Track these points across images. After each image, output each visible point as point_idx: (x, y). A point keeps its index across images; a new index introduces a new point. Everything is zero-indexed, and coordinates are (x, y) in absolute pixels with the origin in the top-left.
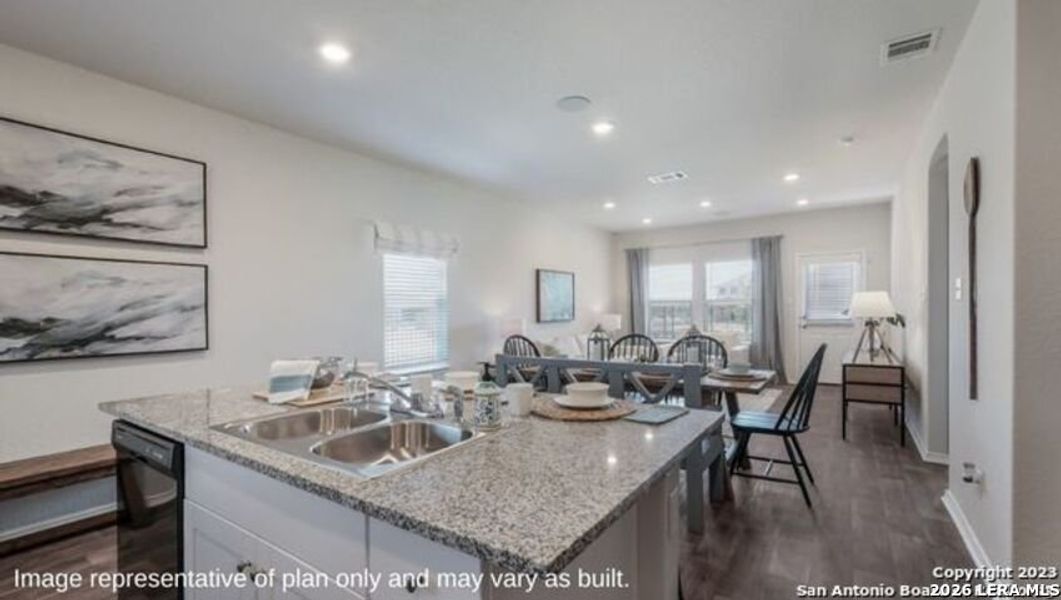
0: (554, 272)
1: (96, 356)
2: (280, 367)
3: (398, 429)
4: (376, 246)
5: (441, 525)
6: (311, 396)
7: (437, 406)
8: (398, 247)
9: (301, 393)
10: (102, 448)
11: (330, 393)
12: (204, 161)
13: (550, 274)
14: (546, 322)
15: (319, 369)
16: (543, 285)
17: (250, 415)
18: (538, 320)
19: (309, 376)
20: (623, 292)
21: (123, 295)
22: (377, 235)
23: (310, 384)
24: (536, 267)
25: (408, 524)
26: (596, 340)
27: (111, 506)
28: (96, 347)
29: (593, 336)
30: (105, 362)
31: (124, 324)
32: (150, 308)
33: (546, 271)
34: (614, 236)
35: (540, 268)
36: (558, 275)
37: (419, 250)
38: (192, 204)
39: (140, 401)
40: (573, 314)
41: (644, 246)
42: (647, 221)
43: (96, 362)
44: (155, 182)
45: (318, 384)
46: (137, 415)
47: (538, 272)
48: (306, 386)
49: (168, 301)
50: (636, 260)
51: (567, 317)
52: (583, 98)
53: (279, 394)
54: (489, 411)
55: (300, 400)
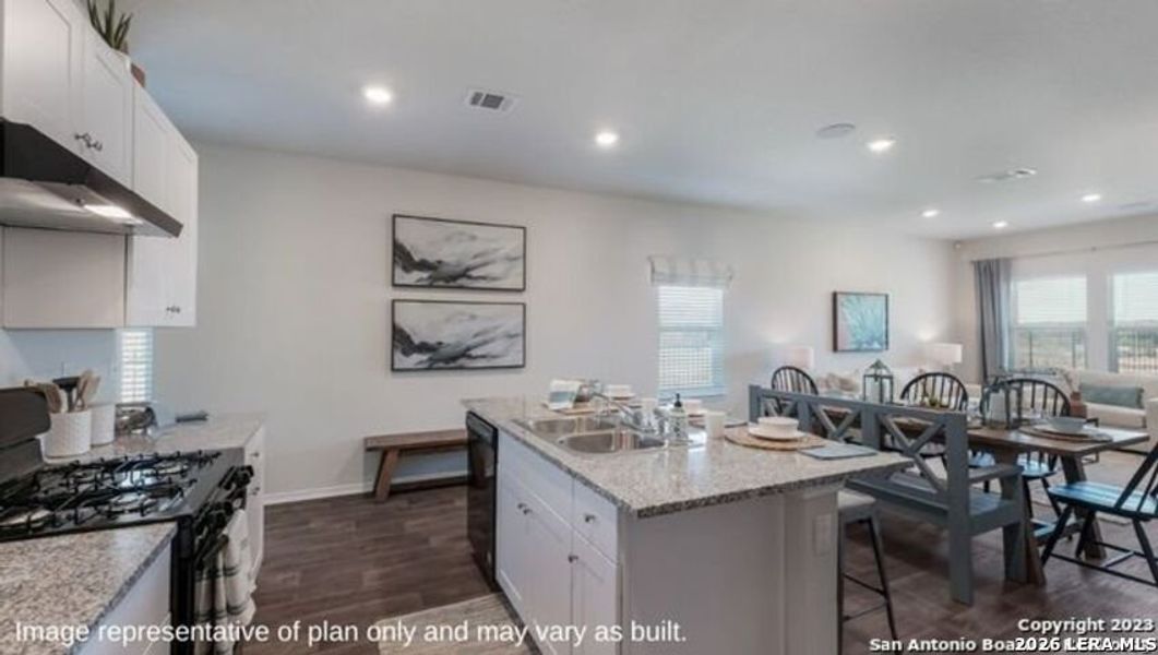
0: (856, 294)
1: (461, 368)
2: (557, 384)
3: (618, 437)
4: (653, 280)
5: (600, 484)
6: (575, 407)
7: (650, 424)
8: (673, 279)
9: (568, 404)
10: (461, 431)
11: (589, 406)
12: (523, 225)
13: (853, 298)
14: (844, 351)
15: (581, 388)
16: (840, 309)
17: (535, 415)
18: (835, 348)
19: (573, 393)
20: (970, 315)
21: (476, 327)
22: (653, 271)
23: (574, 398)
24: (832, 290)
25: (587, 483)
26: (876, 377)
27: (464, 472)
28: (463, 362)
29: (872, 372)
30: (465, 372)
31: (475, 347)
32: (491, 335)
33: (846, 294)
34: (956, 245)
35: (838, 290)
36: (861, 298)
37: (693, 280)
38: (515, 259)
39: (480, 401)
40: (887, 343)
41: (1001, 255)
42: (1000, 225)
43: (458, 372)
44: (493, 246)
45: (580, 399)
46: (478, 410)
47: (835, 295)
48: (570, 399)
49: (499, 331)
50: (990, 276)
51: (876, 345)
52: (848, 125)
53: (555, 404)
54: (677, 430)
55: (567, 409)
